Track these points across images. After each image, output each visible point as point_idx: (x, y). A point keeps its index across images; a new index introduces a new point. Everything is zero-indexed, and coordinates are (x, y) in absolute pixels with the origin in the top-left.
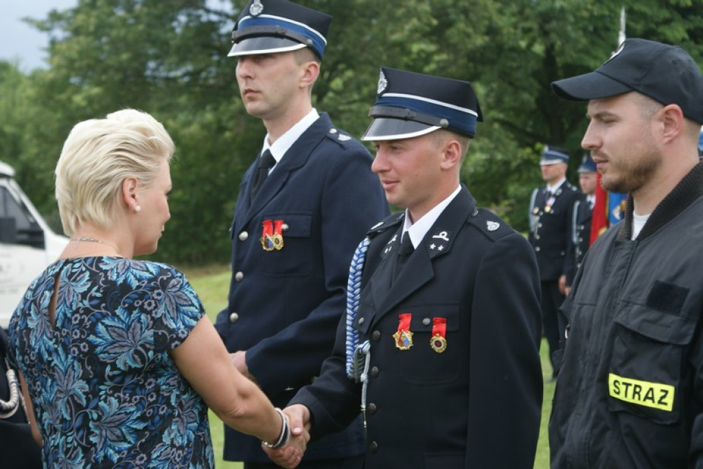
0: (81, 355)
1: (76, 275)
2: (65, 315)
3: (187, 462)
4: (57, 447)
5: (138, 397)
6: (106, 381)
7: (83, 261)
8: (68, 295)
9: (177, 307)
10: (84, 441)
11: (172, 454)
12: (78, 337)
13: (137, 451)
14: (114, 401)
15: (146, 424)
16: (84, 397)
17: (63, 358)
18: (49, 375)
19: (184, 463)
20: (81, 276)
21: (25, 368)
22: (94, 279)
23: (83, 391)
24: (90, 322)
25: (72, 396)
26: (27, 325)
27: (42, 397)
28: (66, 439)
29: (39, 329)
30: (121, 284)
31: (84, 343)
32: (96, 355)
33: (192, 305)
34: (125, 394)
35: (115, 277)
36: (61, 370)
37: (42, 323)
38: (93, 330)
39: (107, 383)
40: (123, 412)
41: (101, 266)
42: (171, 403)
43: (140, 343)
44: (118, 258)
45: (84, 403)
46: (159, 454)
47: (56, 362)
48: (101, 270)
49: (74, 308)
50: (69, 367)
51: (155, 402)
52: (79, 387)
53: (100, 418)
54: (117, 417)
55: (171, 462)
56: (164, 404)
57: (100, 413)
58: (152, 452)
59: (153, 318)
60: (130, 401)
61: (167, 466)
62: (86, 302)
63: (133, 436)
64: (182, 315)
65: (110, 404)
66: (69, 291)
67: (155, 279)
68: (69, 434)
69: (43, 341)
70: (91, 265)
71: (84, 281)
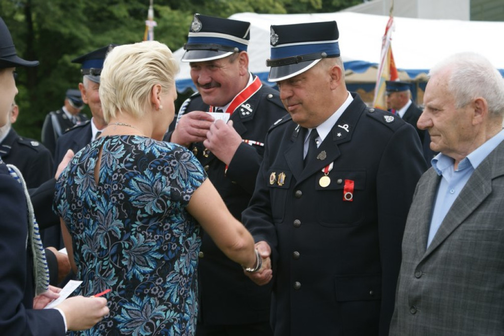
0: (119, 202)
1: (114, 147)
2: (107, 174)
3: (189, 287)
4: (94, 269)
5: (158, 236)
6: (137, 221)
7: (120, 137)
8: (109, 160)
9: (187, 172)
10: (118, 264)
11: (180, 280)
12: (116, 189)
13: (157, 275)
14: (142, 237)
15: (162, 256)
16: (119, 232)
17: (104, 204)
18: (91, 217)
19: (187, 288)
20: (118, 147)
21: (71, 213)
22: (127, 149)
23: (120, 227)
24: (125, 179)
25: (110, 232)
26: (74, 182)
27: (84, 234)
28: (102, 263)
29: (84, 185)
30: (148, 153)
31: (121, 193)
32: (130, 202)
33: (198, 171)
34: (149, 233)
35: (143, 149)
36: (102, 213)
37: (87, 180)
38: (127, 184)
39: (137, 223)
40: (147, 245)
41: (133, 141)
42: (179, 243)
43: (161, 195)
44: (145, 137)
45: (120, 236)
46: (171, 278)
47: (98, 207)
48: (133, 144)
49: (114, 169)
50: (109, 210)
51: (169, 240)
52: (117, 225)
53: (130, 247)
54: (143, 248)
55: (179, 285)
56: (175, 242)
57: (131, 244)
58: (167, 277)
59: (170, 179)
60: (153, 238)
61: (177, 288)
62: (123, 165)
63: (154, 263)
64: (191, 177)
65: (138, 238)
66: (109, 158)
67: (172, 152)
68: (105, 259)
69: (89, 193)
70: (126, 140)
71: (121, 150)
